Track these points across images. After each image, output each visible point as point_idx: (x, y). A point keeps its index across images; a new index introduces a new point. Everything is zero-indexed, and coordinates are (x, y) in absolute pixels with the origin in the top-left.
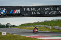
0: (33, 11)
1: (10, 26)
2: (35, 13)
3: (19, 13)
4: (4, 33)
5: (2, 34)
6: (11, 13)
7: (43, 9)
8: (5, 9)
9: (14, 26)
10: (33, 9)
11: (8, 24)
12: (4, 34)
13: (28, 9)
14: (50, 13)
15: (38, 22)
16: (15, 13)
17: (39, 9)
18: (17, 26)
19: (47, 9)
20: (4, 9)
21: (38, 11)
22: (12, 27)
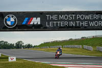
0: (62, 20)
1: (23, 46)
2: (66, 23)
3: (39, 23)
4: (12, 57)
5: (10, 60)
6: (24, 23)
7: (79, 16)
8: (15, 17)
9: (29, 46)
10: (61, 16)
11: (19, 42)
12: (12, 59)
13: (54, 17)
14: (92, 24)
15: (71, 39)
16: (32, 23)
17: (72, 17)
18: (34, 46)
19: (87, 17)
20: (12, 17)
21: (71, 21)
22: (26, 48)
